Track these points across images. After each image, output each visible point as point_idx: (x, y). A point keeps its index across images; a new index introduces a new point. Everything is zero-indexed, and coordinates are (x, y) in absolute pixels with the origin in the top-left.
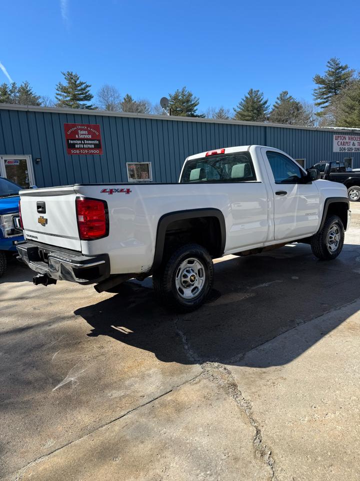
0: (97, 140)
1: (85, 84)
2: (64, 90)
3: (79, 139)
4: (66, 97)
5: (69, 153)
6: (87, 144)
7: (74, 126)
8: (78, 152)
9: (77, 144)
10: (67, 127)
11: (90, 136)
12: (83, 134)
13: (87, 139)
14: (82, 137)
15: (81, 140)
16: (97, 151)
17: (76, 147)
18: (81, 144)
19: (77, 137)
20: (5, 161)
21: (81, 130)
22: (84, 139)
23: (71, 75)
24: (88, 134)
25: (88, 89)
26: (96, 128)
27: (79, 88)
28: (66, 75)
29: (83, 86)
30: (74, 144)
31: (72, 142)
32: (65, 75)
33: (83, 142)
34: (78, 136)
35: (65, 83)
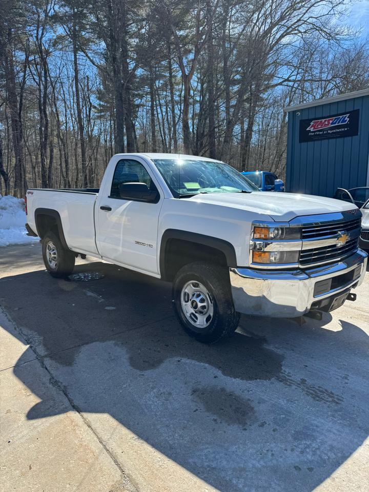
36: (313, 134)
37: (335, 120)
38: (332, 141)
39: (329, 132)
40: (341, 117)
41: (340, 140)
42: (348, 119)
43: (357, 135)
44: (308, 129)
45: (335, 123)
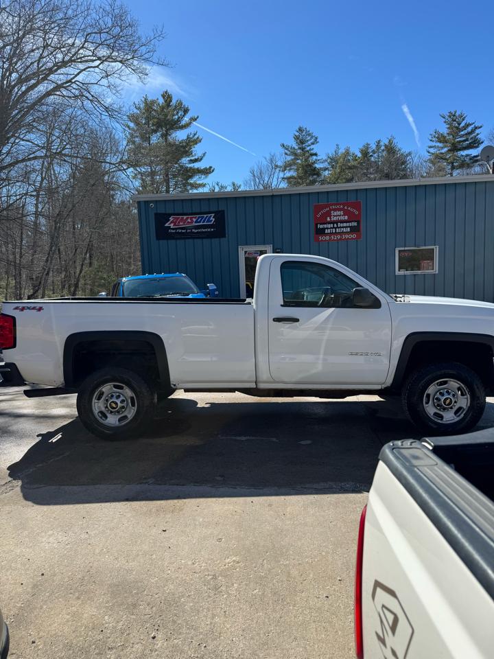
0: (355, 221)
1: (473, 126)
2: (441, 139)
3: (329, 223)
4: (442, 148)
5: (317, 240)
6: (341, 227)
7: (326, 206)
8: (328, 238)
9: (328, 228)
10: (318, 209)
11: (346, 218)
12: (336, 216)
13: (342, 222)
14: (335, 219)
15: (333, 223)
16: (354, 236)
17: (326, 232)
18: (334, 227)
19: (328, 219)
20: (246, 252)
21: (335, 210)
22: (337, 222)
23: (454, 115)
24: (344, 215)
25: (477, 131)
26: (357, 205)
27: (462, 133)
28: (447, 117)
29: (470, 129)
30: (324, 229)
31: (321, 226)
32: (444, 118)
33: (335, 226)
34: (330, 218)
35: (444, 129)
36: (174, 231)
37: (199, 218)
38: (198, 241)
39: (193, 230)
40: (205, 216)
41: (206, 241)
42: (214, 219)
43: (225, 237)
44: (167, 225)
45: (200, 222)
